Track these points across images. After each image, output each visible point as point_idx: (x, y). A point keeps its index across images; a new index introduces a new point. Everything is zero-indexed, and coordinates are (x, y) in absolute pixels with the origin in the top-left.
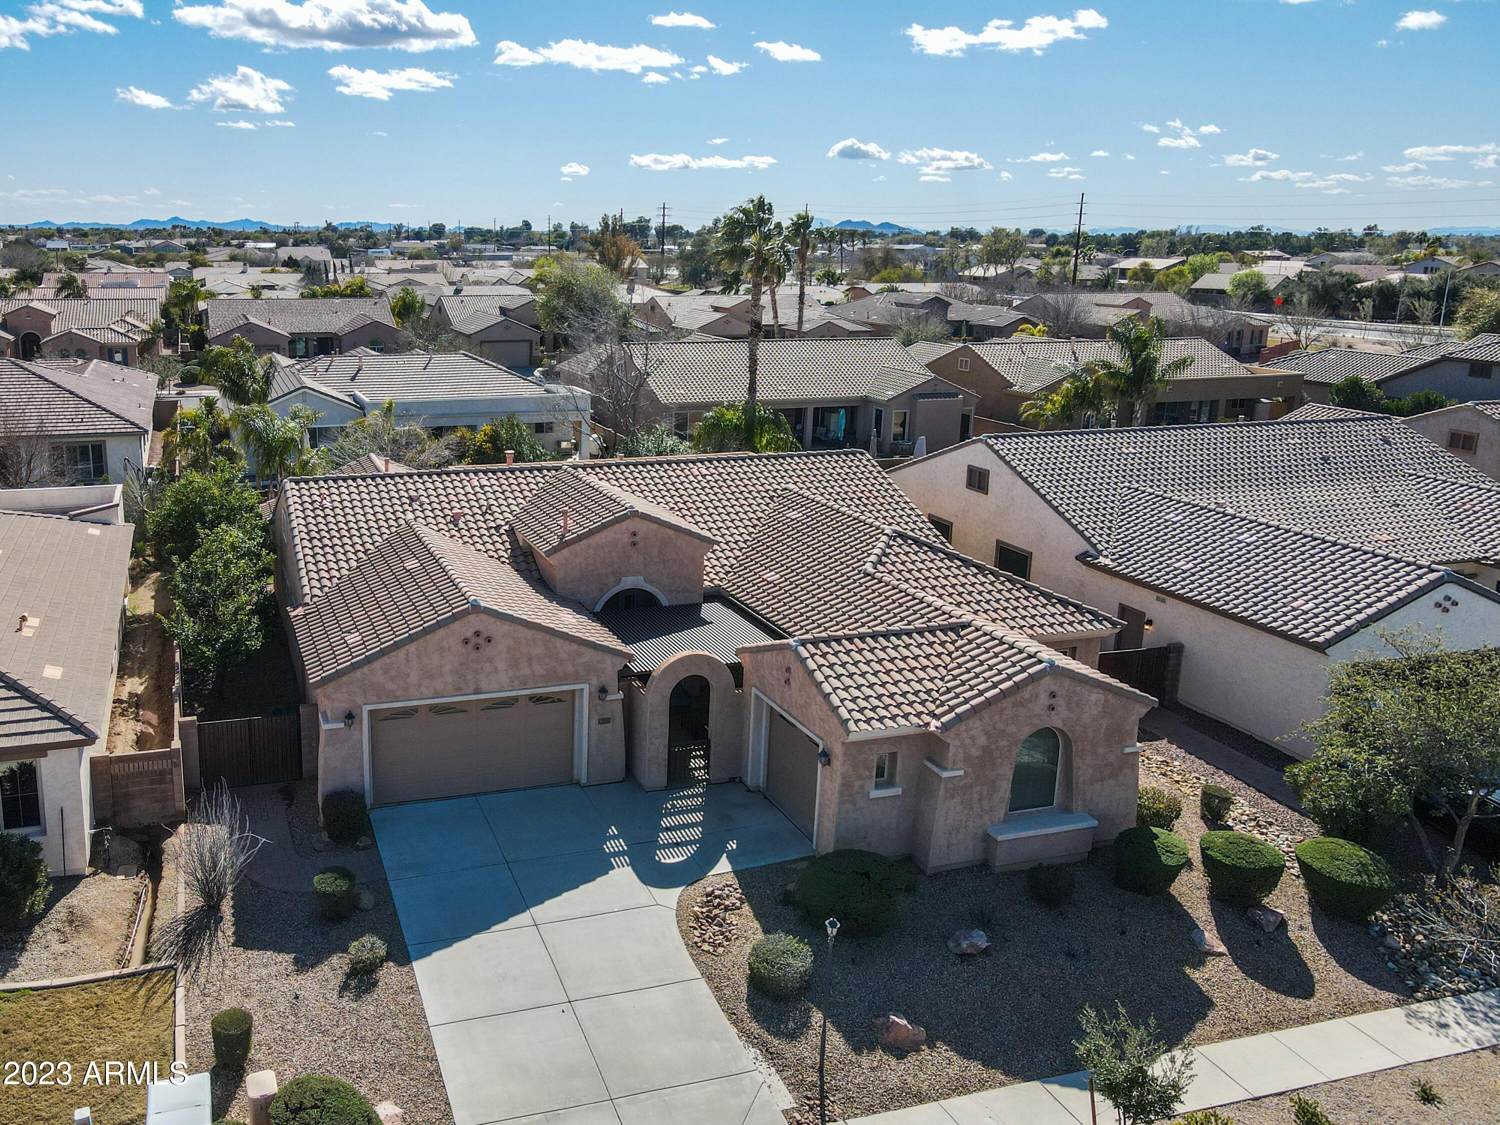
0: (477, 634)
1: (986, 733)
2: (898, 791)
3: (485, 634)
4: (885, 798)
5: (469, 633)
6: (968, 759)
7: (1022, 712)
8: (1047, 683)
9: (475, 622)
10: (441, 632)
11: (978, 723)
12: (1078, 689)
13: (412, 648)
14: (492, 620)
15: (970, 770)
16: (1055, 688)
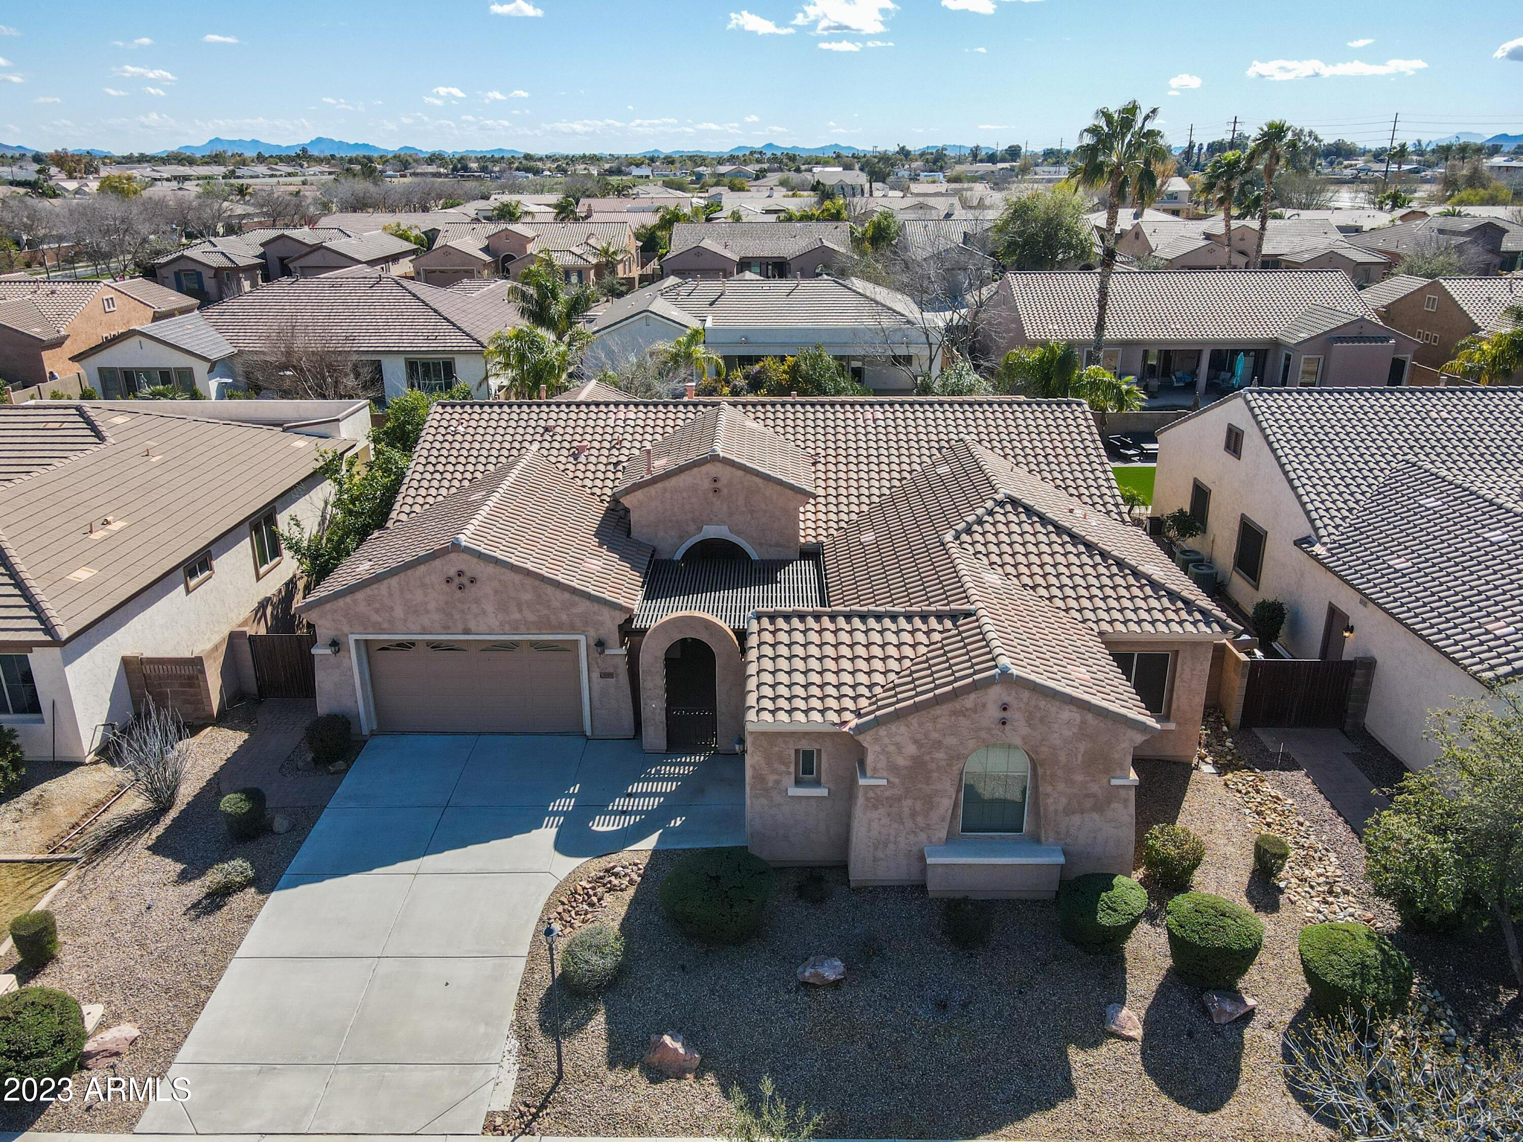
0: (460, 574)
1: (916, 742)
2: (823, 792)
3: (469, 574)
4: (809, 798)
5: (452, 572)
6: (893, 768)
7: (963, 721)
8: (996, 693)
9: (457, 562)
10: (422, 569)
11: (903, 729)
12: (1042, 704)
13: (394, 581)
14: (475, 560)
15: (897, 781)
16: (1006, 699)
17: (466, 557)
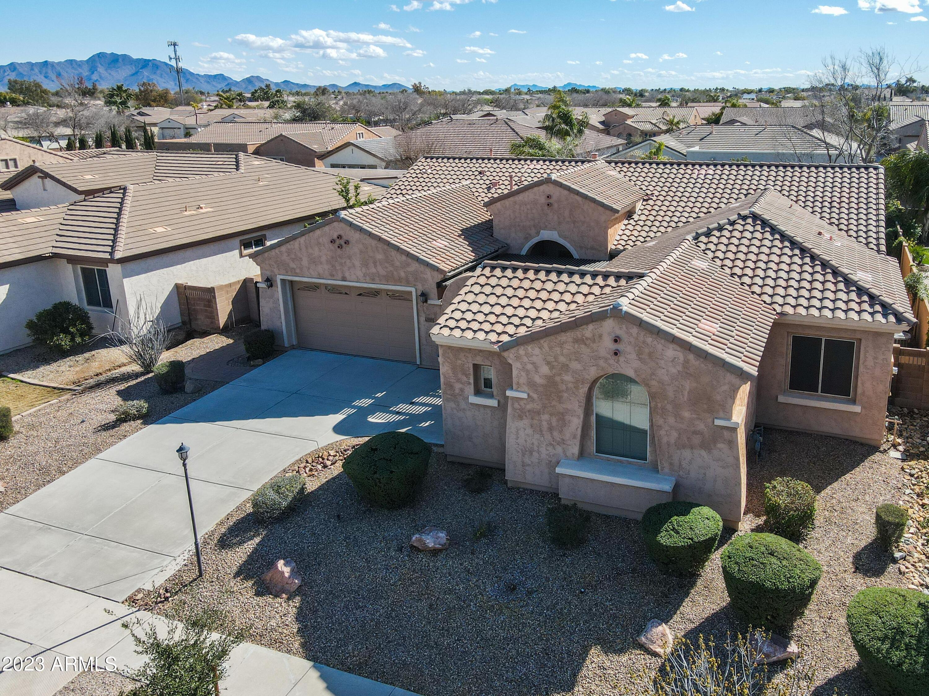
0: (340, 237)
1: (548, 363)
2: (494, 403)
3: (345, 238)
4: (485, 407)
5: (335, 236)
6: (531, 384)
7: (584, 349)
8: (609, 325)
9: (338, 228)
10: (318, 232)
11: (537, 351)
12: (649, 340)
13: (302, 240)
14: (349, 228)
15: (535, 396)
16: (619, 332)
17: (342, 225)
